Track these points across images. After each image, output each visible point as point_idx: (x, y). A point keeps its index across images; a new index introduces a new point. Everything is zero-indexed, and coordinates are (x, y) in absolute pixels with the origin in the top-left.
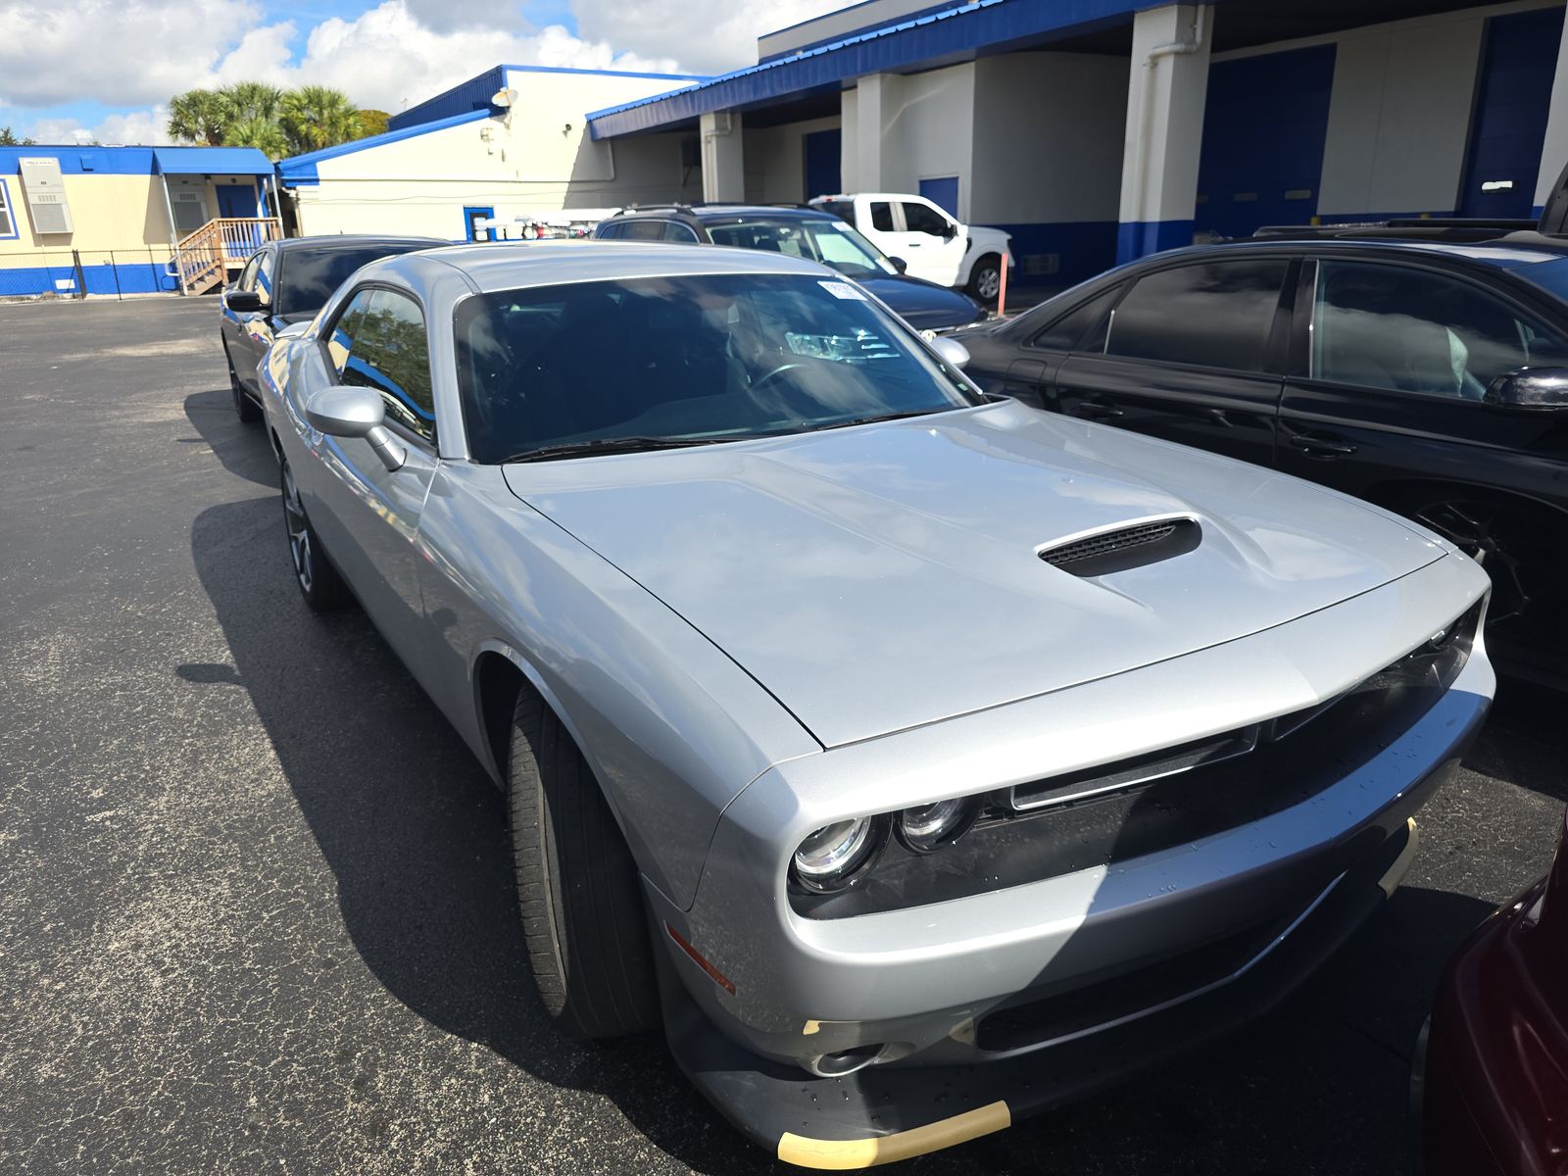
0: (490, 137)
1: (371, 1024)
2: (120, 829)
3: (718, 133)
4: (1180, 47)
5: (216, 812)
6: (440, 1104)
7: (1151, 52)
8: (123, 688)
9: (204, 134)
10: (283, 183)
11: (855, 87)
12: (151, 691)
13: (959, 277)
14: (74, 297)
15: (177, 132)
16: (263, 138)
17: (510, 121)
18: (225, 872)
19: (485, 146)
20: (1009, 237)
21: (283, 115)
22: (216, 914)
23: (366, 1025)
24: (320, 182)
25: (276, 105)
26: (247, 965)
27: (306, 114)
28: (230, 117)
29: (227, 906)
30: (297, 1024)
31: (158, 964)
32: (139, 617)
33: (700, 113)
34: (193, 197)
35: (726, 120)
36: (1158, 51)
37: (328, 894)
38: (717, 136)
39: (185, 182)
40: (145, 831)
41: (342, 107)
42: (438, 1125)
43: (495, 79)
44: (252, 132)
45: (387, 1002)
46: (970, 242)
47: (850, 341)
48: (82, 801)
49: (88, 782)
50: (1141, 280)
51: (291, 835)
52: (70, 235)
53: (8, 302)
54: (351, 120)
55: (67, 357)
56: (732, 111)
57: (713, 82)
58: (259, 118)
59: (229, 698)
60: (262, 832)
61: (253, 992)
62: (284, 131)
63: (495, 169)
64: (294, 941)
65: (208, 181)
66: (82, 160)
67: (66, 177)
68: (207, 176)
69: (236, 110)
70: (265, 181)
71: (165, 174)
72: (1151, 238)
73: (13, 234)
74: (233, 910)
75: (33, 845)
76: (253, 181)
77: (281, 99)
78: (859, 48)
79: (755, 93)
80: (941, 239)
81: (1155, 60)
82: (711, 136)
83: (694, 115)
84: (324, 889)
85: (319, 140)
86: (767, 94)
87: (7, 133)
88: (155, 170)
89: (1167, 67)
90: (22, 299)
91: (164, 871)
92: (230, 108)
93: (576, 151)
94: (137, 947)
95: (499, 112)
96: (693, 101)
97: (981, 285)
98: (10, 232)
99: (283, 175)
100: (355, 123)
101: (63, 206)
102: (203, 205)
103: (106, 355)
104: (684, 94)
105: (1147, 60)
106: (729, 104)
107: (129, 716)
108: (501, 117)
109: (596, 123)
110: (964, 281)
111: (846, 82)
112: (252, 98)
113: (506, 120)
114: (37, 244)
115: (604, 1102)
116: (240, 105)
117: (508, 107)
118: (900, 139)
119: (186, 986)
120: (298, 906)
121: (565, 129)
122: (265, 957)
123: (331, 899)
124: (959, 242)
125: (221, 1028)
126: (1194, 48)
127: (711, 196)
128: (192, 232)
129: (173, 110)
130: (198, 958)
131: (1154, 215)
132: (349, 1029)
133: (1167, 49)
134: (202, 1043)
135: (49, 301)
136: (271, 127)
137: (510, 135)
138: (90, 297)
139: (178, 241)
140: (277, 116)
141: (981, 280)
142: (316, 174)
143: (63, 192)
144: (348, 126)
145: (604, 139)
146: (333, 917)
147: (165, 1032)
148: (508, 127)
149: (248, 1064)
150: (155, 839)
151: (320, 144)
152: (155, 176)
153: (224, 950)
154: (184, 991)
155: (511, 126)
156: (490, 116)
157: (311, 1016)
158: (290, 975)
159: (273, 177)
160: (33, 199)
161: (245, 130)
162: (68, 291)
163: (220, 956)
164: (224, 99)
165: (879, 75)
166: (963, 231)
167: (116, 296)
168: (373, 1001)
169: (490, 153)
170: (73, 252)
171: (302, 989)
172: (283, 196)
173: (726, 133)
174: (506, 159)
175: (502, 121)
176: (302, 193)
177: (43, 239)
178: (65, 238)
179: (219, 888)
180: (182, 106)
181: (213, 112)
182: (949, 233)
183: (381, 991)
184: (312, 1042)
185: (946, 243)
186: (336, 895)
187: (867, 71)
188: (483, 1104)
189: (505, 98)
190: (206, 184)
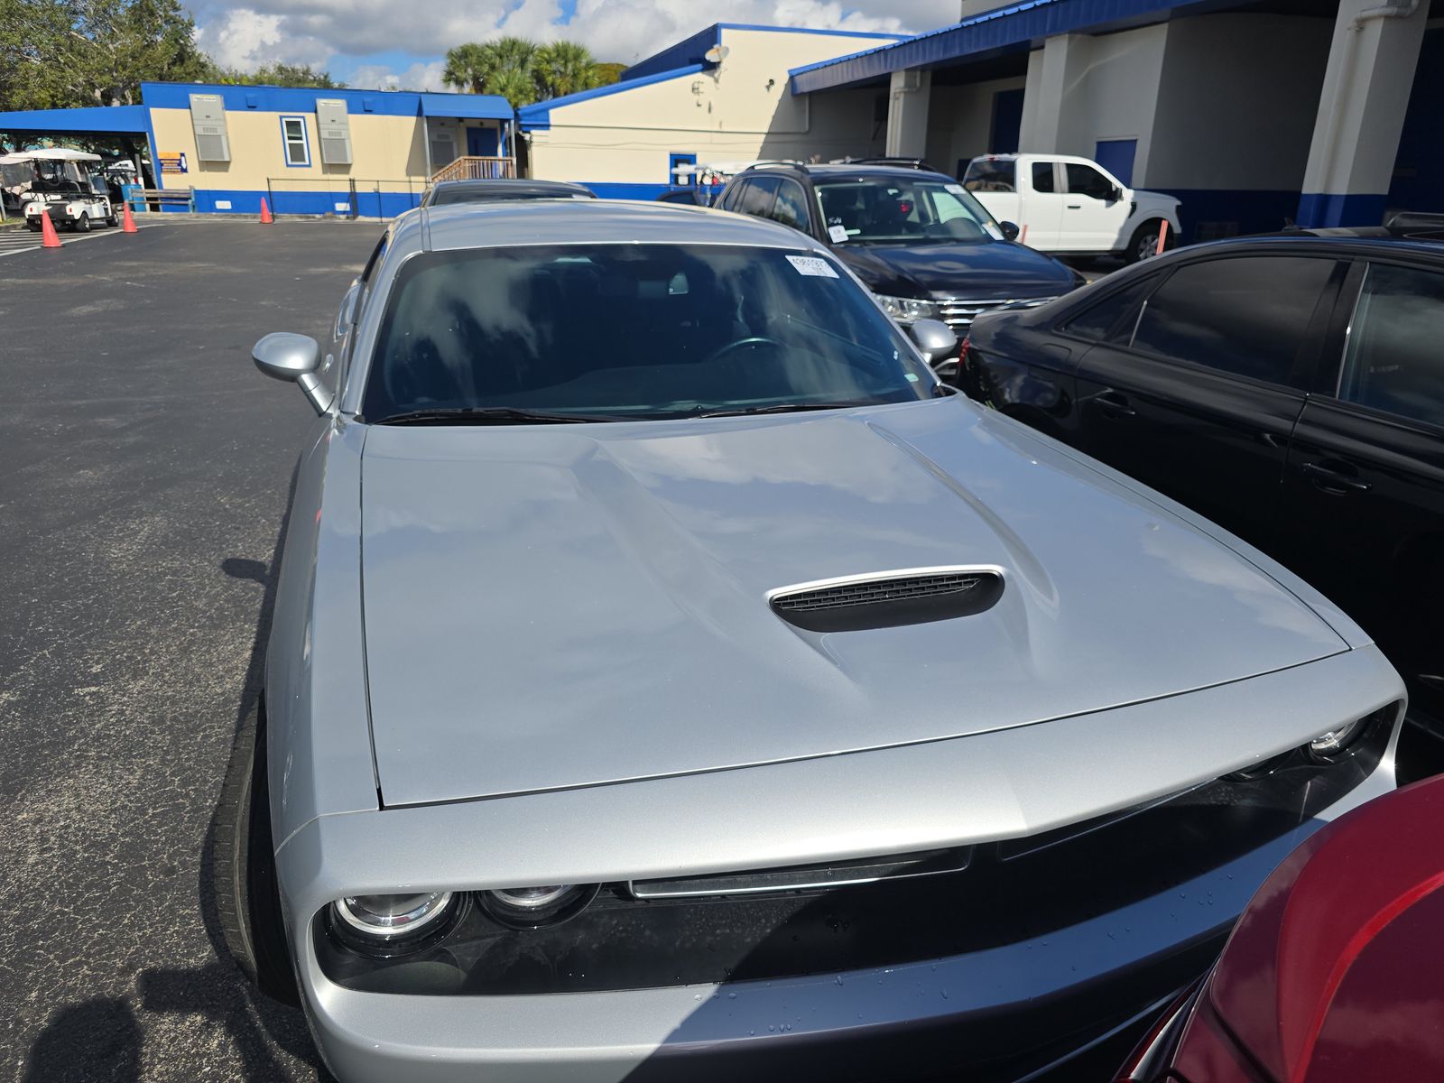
0: (701, 90)
1: (167, 941)
2: (93, 705)
3: (906, 90)
4: (1392, 10)
5: (173, 703)
6: (172, 1041)
7: (1359, 15)
8: (174, 573)
9: (471, 83)
10: (520, 127)
11: (1042, 47)
12: (193, 579)
13: (1119, 241)
14: (348, 218)
15: (450, 80)
16: (516, 87)
17: (719, 75)
18: (145, 762)
19: (695, 98)
20: (1179, 203)
21: (535, 67)
22: (114, 802)
23: (163, 941)
24: (551, 128)
25: (531, 58)
26: (107, 858)
27: (554, 66)
28: (493, 67)
29: (127, 796)
30: (110, 928)
31: (44, 840)
32: (225, 509)
33: (891, 71)
34: (447, 137)
35: (915, 77)
36: (1365, 14)
37: (210, 801)
38: (905, 93)
39: (442, 124)
40: (110, 711)
41: (584, 61)
42: (161, 1060)
43: (710, 36)
44: (508, 81)
45: (193, 921)
46: (1134, 206)
47: (930, 305)
48: (82, 673)
49: (96, 658)
50: (1181, 269)
51: (216, 735)
52: (350, 165)
53: (298, 220)
54: (591, 73)
55: (313, 270)
56: (923, 69)
57: (906, 41)
58: (516, 70)
59: (247, 594)
60: (195, 730)
61: (96, 887)
62: (535, 81)
63: (703, 121)
64: (156, 842)
65: (461, 124)
66: (365, 102)
67: (352, 117)
68: (461, 119)
69: (498, 61)
70: (507, 126)
71: (427, 117)
72: (1335, 211)
73: (307, 163)
74: (130, 801)
75: (23, 709)
76: (497, 125)
77: (536, 52)
78: (1050, 8)
79: (945, 52)
80: (1103, 202)
81: (1361, 24)
82: (900, 92)
83: (885, 72)
84: (211, 795)
85: (562, 89)
86: (956, 53)
87: (326, 77)
88: (420, 113)
89: (1375, 31)
90: (309, 217)
91: (100, 752)
92: (493, 61)
93: (775, 104)
94: (38, 821)
95: (711, 67)
96: (886, 59)
97: (1142, 251)
98: (304, 160)
99: (521, 120)
100: (594, 75)
101: (347, 141)
102: (455, 145)
103: (344, 270)
104: (878, 52)
105: (1352, 24)
106: (920, 62)
107: (164, 599)
108: (712, 71)
109: (798, 79)
110: (1124, 246)
111: (1035, 43)
112: (512, 51)
113: (716, 75)
114: (325, 172)
115: (311, 1075)
116: (501, 57)
117: (719, 63)
118: (1081, 100)
119: (51, 868)
120: (181, 807)
121: (768, 83)
122: (128, 853)
123: (210, 806)
124: (1123, 206)
125: (53, 915)
126: (1408, 12)
127: (893, 150)
128: (443, 167)
129: (449, 61)
130: (76, 843)
131: (1341, 188)
132: (147, 942)
133: (1376, 12)
134: (31, 926)
135: (328, 220)
136: (524, 78)
137: (718, 89)
138: (361, 219)
139: (432, 174)
140: (530, 66)
141: (1142, 246)
142: (548, 120)
143: (348, 130)
144: (588, 77)
145: (803, 94)
146: (201, 826)
147: (9, 909)
148: (717, 81)
149: (52, 957)
150: (112, 720)
151: (562, 93)
152: (419, 118)
153: (99, 839)
154: (46, 873)
155: (720, 81)
156: (702, 70)
157: (126, 921)
158: (135, 876)
159: (512, 122)
160: (325, 135)
161: (503, 79)
162: (344, 213)
163: (93, 844)
164: (489, 52)
165: (1067, 35)
166: (1128, 194)
167: (377, 219)
168: (183, 917)
169: (699, 105)
170: (350, 180)
171: (135, 892)
172: (520, 139)
173: (914, 90)
174: (713, 111)
175: (712, 75)
176: (536, 136)
177: (330, 168)
178: (345, 168)
179: (131, 777)
180: (456, 57)
181: (480, 63)
182: (1112, 196)
183: (195, 909)
184: (111, 948)
185: (1108, 206)
186: (216, 803)
187: (1055, 31)
188: (208, 1049)
189: (716, 54)
190: (459, 126)
